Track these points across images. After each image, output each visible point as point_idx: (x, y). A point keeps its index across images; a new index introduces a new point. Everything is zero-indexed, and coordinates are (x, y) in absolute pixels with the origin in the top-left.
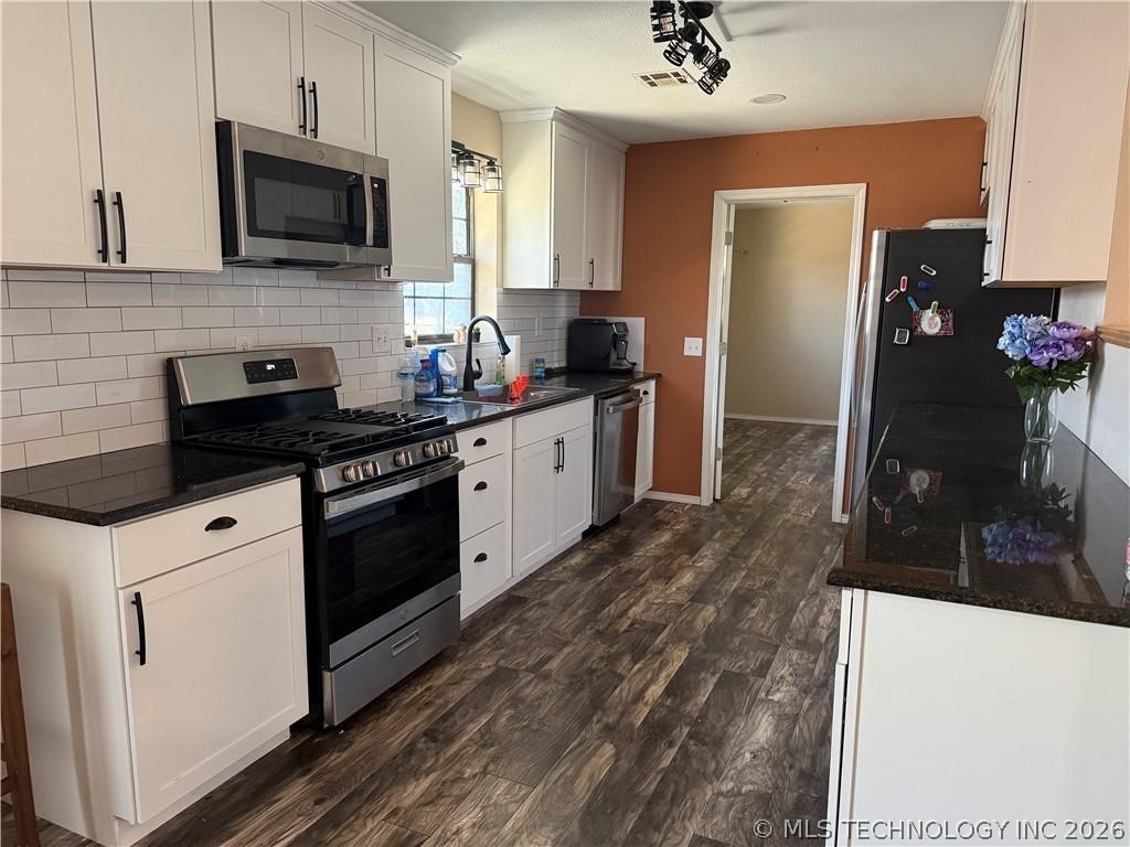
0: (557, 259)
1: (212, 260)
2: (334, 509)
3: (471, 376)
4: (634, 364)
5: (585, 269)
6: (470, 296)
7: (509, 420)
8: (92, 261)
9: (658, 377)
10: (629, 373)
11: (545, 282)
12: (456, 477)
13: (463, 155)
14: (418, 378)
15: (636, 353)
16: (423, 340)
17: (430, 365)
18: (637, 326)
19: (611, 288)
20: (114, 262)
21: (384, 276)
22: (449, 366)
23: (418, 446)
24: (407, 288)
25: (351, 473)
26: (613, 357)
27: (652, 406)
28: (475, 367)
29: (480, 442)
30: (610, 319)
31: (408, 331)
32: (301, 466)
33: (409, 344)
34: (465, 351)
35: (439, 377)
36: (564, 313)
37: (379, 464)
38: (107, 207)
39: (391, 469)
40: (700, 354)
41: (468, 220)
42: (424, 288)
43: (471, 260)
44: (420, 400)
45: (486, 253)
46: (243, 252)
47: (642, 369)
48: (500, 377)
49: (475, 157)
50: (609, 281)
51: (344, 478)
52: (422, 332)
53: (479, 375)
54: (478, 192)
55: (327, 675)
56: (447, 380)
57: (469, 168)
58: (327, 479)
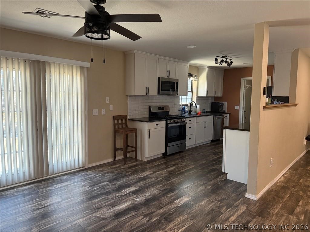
0: (207, 91)
1: (157, 94)
2: (169, 125)
3: (190, 111)
4: (225, 111)
5: (214, 92)
6: (191, 98)
7: (196, 118)
8: (145, 95)
9: (230, 113)
10: (224, 113)
11: (205, 95)
12: (186, 125)
13: (190, 75)
14: (181, 111)
15: (225, 108)
16: (183, 105)
17: (184, 109)
18: (225, 103)
19: (220, 96)
20: (147, 95)
21: (177, 95)
22: (186, 109)
23: (180, 119)
24: (180, 97)
25: (172, 121)
26: (220, 109)
27: (228, 119)
28: (191, 110)
29: (190, 120)
30: (220, 102)
31: (180, 104)
32: (166, 119)
33: (180, 106)
34: (190, 107)
35: (185, 111)
36: (210, 101)
37: (175, 121)
38: (147, 88)
39: (176, 122)
40: (238, 109)
41: (192, 85)
42: (183, 97)
43: (192, 92)
44: (181, 114)
45: (195, 91)
46: (160, 93)
47: (226, 112)
48: (196, 112)
49: (193, 75)
50: (220, 94)
51: (171, 122)
52: (182, 104)
53: (192, 111)
54: (194, 81)
55: (167, 147)
56: (186, 112)
57: (192, 77)
58: (169, 122)
